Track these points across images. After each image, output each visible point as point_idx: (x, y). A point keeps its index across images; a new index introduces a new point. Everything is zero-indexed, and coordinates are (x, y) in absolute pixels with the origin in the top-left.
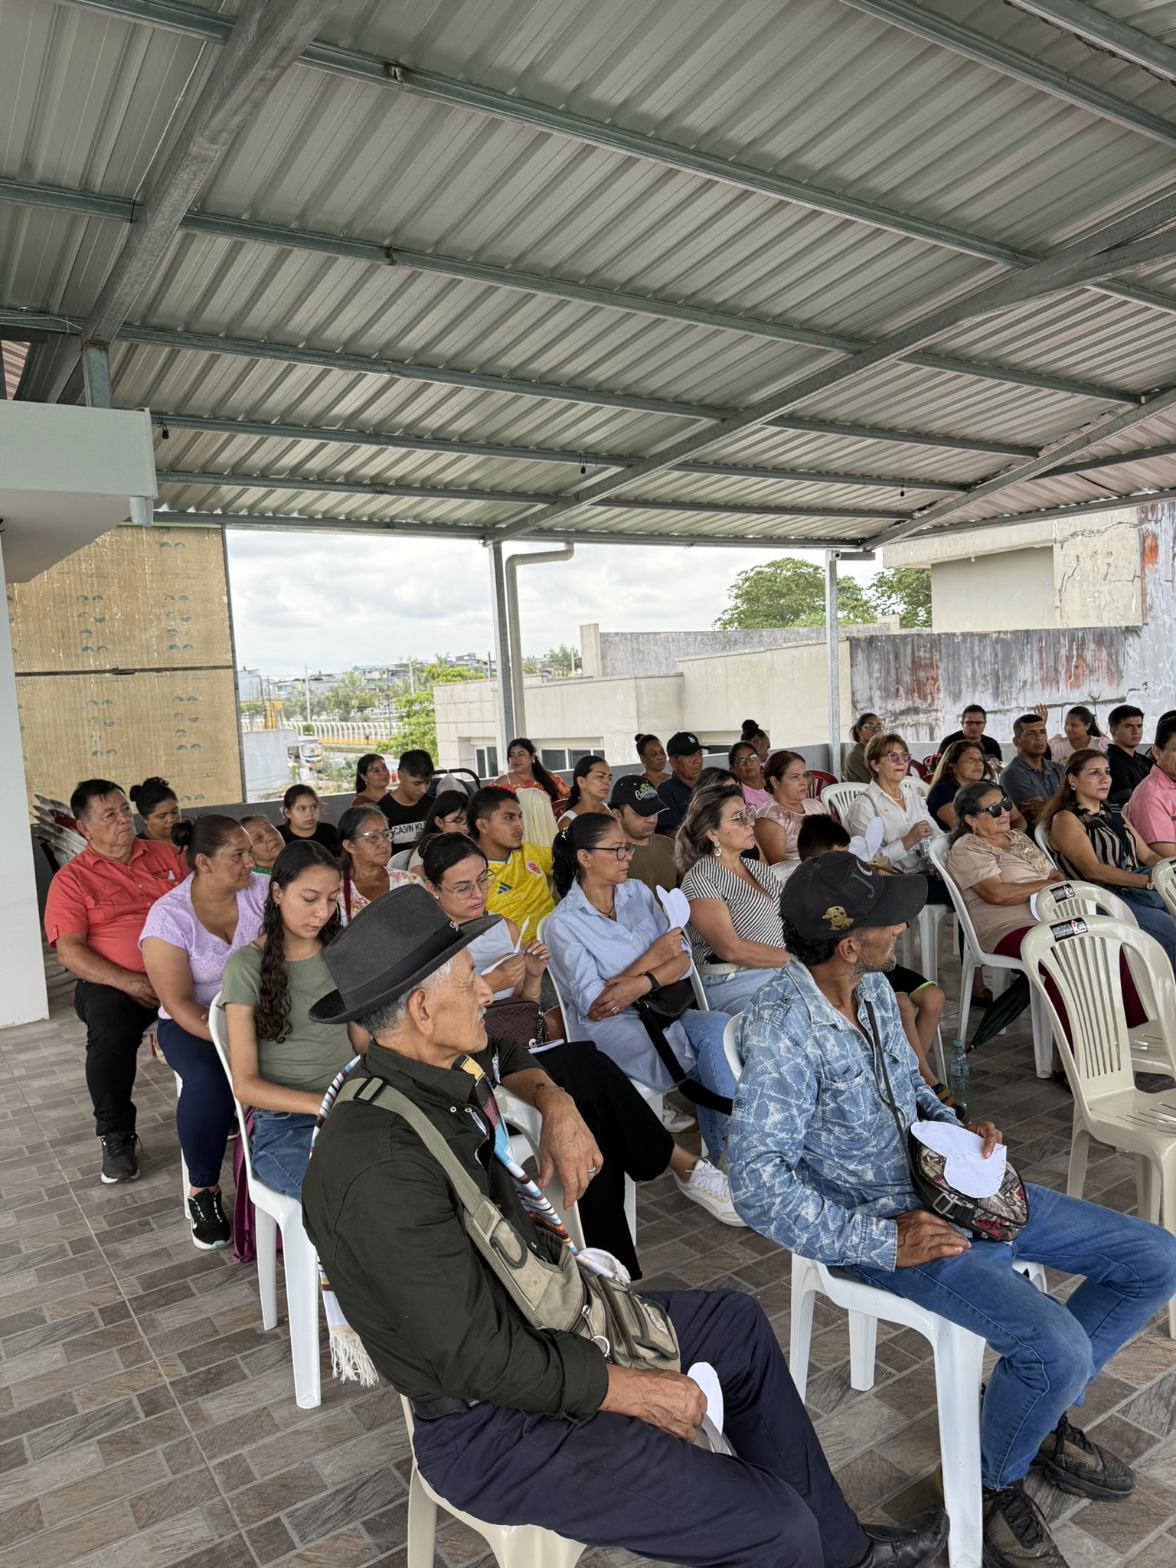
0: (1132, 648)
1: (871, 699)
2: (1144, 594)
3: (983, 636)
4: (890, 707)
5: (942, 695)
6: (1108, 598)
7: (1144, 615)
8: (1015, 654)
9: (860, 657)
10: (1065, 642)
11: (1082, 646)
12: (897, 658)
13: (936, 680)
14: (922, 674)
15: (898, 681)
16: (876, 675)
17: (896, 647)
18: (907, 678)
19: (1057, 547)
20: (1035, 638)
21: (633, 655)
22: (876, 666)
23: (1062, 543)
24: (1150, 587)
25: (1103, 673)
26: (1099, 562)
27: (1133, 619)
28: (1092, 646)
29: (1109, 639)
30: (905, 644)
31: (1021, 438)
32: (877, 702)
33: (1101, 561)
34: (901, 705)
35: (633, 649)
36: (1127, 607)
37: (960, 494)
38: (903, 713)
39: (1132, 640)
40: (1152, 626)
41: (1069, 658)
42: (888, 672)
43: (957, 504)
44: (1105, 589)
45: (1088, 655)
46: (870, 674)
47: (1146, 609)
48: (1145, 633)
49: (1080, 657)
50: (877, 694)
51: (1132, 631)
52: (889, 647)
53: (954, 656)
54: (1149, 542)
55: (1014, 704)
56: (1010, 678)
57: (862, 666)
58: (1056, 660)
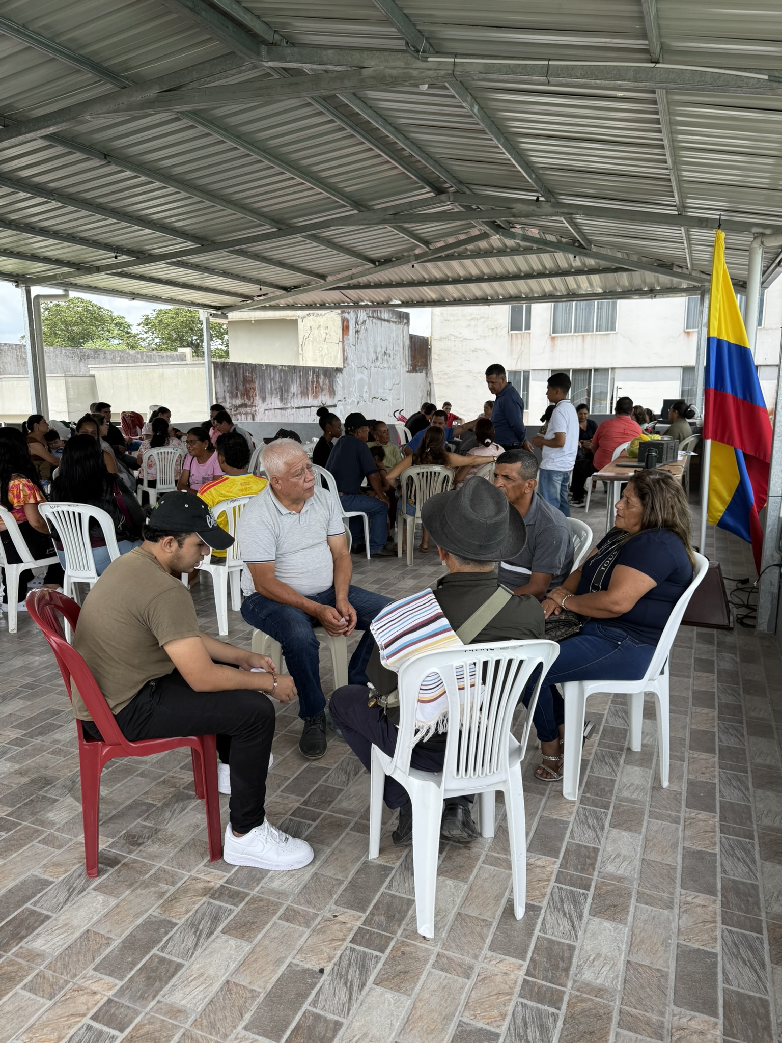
0: (340, 379)
1: (224, 398)
2: (344, 351)
3: (275, 367)
4: (234, 403)
5: (257, 398)
6: (326, 352)
7: (344, 362)
8: (289, 378)
9: (219, 373)
10: (311, 373)
11: (318, 377)
12: (236, 375)
13: (254, 389)
14: (248, 386)
15: (237, 389)
16: (227, 384)
17: (235, 368)
18: (241, 387)
19: (300, 321)
20: (298, 370)
21: (18, 361)
22: (227, 379)
23: (303, 318)
24: (346, 347)
25: (326, 391)
26: (322, 332)
27: (339, 364)
28: (322, 377)
29: (330, 373)
30: (240, 368)
31: (321, 271)
32: (228, 399)
33: (323, 331)
34: (238, 402)
35: (18, 356)
36: (336, 357)
37: (283, 292)
38: (241, 406)
39: (339, 375)
40: (347, 368)
41: (313, 382)
42: (232, 383)
43: (281, 297)
44: (325, 346)
45: (321, 381)
46: (224, 384)
47: (345, 359)
48: (345, 371)
49: (317, 382)
50: (227, 395)
51: (339, 370)
52: (232, 369)
53: (262, 377)
54: (345, 323)
55: (289, 405)
56: (288, 391)
57: (220, 379)
58: (307, 383)
